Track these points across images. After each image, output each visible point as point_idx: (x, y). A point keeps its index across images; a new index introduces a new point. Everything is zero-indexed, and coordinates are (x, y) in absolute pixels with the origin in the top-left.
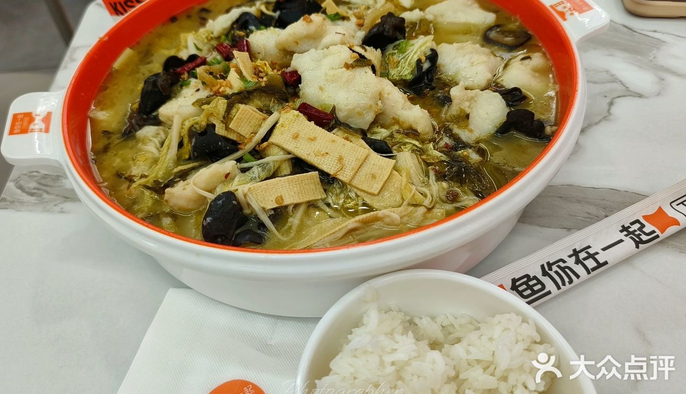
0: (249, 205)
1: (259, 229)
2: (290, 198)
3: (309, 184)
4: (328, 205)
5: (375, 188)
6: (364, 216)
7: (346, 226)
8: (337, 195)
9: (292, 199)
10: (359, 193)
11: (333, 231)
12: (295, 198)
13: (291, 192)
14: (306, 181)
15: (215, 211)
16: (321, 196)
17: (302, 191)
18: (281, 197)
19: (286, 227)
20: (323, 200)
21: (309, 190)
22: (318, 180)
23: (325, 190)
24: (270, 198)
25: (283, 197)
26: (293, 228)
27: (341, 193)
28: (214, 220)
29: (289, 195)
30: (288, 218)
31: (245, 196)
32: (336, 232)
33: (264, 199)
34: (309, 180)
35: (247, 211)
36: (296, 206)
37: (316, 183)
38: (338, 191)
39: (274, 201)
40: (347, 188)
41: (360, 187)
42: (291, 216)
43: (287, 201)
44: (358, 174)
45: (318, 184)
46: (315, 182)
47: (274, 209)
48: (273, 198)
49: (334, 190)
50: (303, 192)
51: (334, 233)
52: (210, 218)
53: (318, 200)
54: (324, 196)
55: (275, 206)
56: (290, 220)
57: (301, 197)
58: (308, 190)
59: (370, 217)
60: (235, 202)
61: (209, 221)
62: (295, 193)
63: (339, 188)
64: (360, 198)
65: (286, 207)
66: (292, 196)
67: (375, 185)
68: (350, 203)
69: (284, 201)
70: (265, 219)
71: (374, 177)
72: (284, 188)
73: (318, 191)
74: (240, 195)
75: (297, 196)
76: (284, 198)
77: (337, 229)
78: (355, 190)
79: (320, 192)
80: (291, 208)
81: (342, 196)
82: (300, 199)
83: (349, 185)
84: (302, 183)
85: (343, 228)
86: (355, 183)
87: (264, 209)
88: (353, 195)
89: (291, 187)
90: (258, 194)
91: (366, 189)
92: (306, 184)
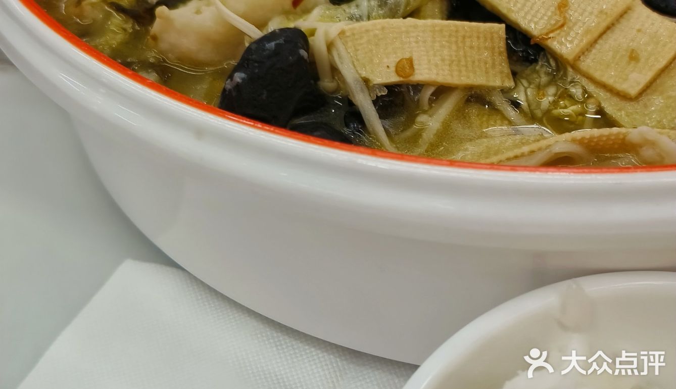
0: (334, 70)
1: (347, 126)
2: (430, 69)
3: (479, 48)
4: (516, 104)
5: (633, 82)
6: (596, 132)
7: (549, 146)
8: (539, 87)
9: (435, 71)
10: (591, 88)
11: (517, 152)
12: (441, 72)
13: (435, 55)
14: (475, 39)
15: (256, 62)
16: (503, 81)
17: (459, 61)
18: (410, 61)
19: (408, 133)
20: (505, 91)
21: (477, 63)
22: (502, 44)
23: (514, 74)
24: (385, 60)
25: (415, 62)
26: (424, 135)
27: (549, 84)
28: (251, 80)
29: (429, 61)
30: (417, 115)
31: (330, 46)
32: (523, 155)
33: (371, 61)
34: (482, 40)
35: (327, 84)
36: (442, 91)
37: (497, 50)
38: (544, 79)
39: (393, 69)
40: (565, 74)
41: (597, 75)
42: (425, 112)
43: (422, 74)
44: (598, 46)
45: (500, 53)
46: (493, 48)
47: (390, 87)
48: (392, 61)
49: (535, 76)
50: (463, 63)
51: (516, 157)
52: (243, 75)
53: (494, 88)
54: (509, 83)
55: (394, 79)
56: (422, 118)
57: (456, 73)
58: (473, 62)
59: (608, 137)
60: (303, 53)
61: (239, 80)
62: (443, 60)
63: (548, 74)
64: (592, 100)
65: (418, 87)
66: (436, 65)
67: (634, 76)
68: (566, 107)
69: (416, 71)
70: (365, 104)
71: (633, 57)
72: (421, 43)
73: (498, 68)
74: (318, 42)
75: (447, 67)
76: (416, 67)
77: (526, 149)
78: (584, 81)
79: (501, 72)
80: (428, 93)
81: (552, 90)
82: (452, 76)
83: (573, 67)
84: (464, 42)
85: (540, 149)
86: (587, 64)
87: (366, 81)
88: (576, 91)
89: (437, 44)
90: (359, 48)
91: (610, 82)
92: (471, 47)
